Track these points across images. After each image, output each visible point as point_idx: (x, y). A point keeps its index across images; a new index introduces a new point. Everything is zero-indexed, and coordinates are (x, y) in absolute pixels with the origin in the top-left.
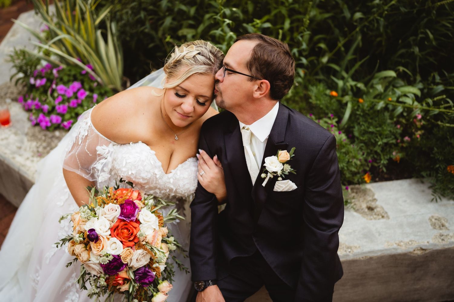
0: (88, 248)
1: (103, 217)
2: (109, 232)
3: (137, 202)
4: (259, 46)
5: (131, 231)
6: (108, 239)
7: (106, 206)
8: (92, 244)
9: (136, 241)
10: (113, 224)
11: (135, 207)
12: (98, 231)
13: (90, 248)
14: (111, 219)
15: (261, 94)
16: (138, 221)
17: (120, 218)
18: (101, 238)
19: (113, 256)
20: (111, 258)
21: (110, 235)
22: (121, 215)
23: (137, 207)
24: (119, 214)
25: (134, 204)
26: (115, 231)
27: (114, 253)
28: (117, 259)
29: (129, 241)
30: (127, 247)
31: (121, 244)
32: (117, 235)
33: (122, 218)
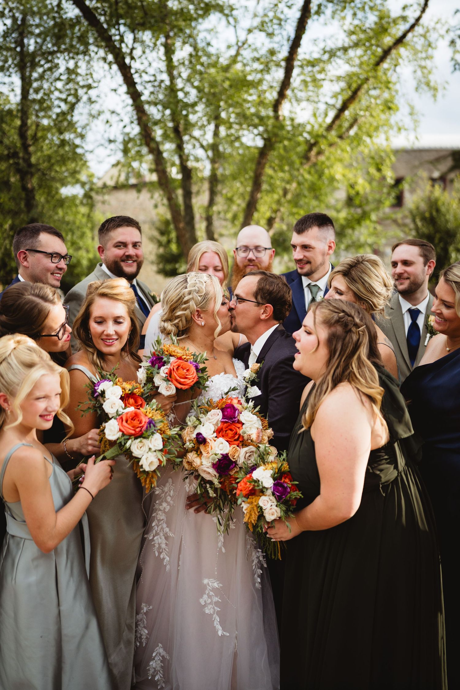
0: (199, 453)
1: (207, 423)
2: (215, 435)
3: (236, 406)
4: (261, 279)
5: (235, 430)
6: (215, 441)
7: (209, 413)
8: (202, 448)
9: (241, 440)
10: (217, 427)
11: (235, 409)
12: (205, 435)
13: (201, 452)
14: (214, 423)
15: (266, 316)
16: (239, 422)
17: (223, 420)
18: (208, 440)
19: (221, 454)
20: (220, 456)
21: (216, 437)
22: (223, 418)
23: (237, 409)
24: (221, 417)
25: (234, 407)
26: (219, 432)
27: (222, 452)
28: (225, 457)
29: (235, 440)
30: (233, 446)
31: (227, 443)
32: (223, 436)
33: (225, 420)
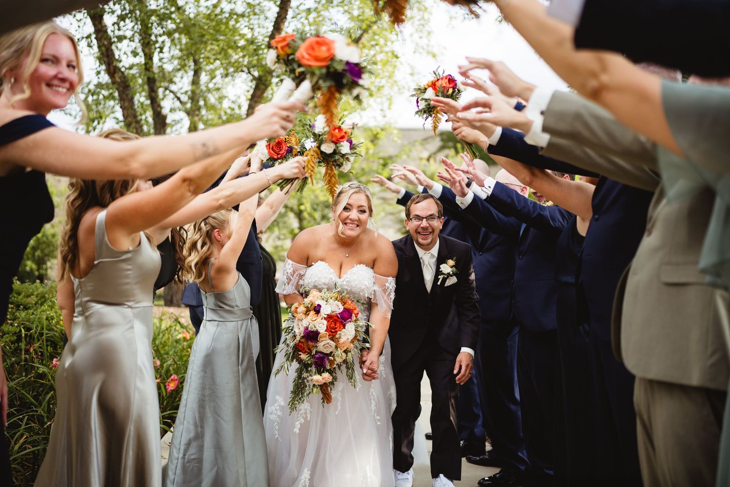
0: (307, 313)
1: (330, 306)
2: (326, 316)
5: (337, 326)
6: (322, 319)
7: (337, 302)
8: (312, 313)
9: (334, 334)
10: (331, 314)
11: (350, 317)
12: (322, 310)
13: (309, 314)
14: (333, 310)
16: (344, 326)
18: (319, 314)
20: (314, 329)
21: (325, 318)
22: (339, 314)
23: (351, 319)
24: (339, 312)
25: (352, 315)
26: (329, 318)
27: (318, 328)
28: (316, 333)
29: (331, 331)
30: (327, 333)
31: (326, 328)
32: (328, 322)
33: (339, 316)
